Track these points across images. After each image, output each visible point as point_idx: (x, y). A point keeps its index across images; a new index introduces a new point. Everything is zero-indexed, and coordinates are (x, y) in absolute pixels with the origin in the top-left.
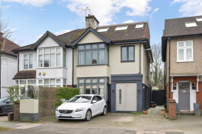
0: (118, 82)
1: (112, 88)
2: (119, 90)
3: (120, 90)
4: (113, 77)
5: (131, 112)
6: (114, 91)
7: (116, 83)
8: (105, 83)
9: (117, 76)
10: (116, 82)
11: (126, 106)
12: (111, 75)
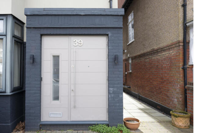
0: (49, 32)
1: (30, 51)
2: (52, 58)
3: (56, 59)
4: (32, 15)
5: (91, 125)
6: (37, 61)
7: (42, 35)
8: (6, 35)
9: (45, 13)
10: (43, 31)
11: (75, 107)
12: (26, 10)
